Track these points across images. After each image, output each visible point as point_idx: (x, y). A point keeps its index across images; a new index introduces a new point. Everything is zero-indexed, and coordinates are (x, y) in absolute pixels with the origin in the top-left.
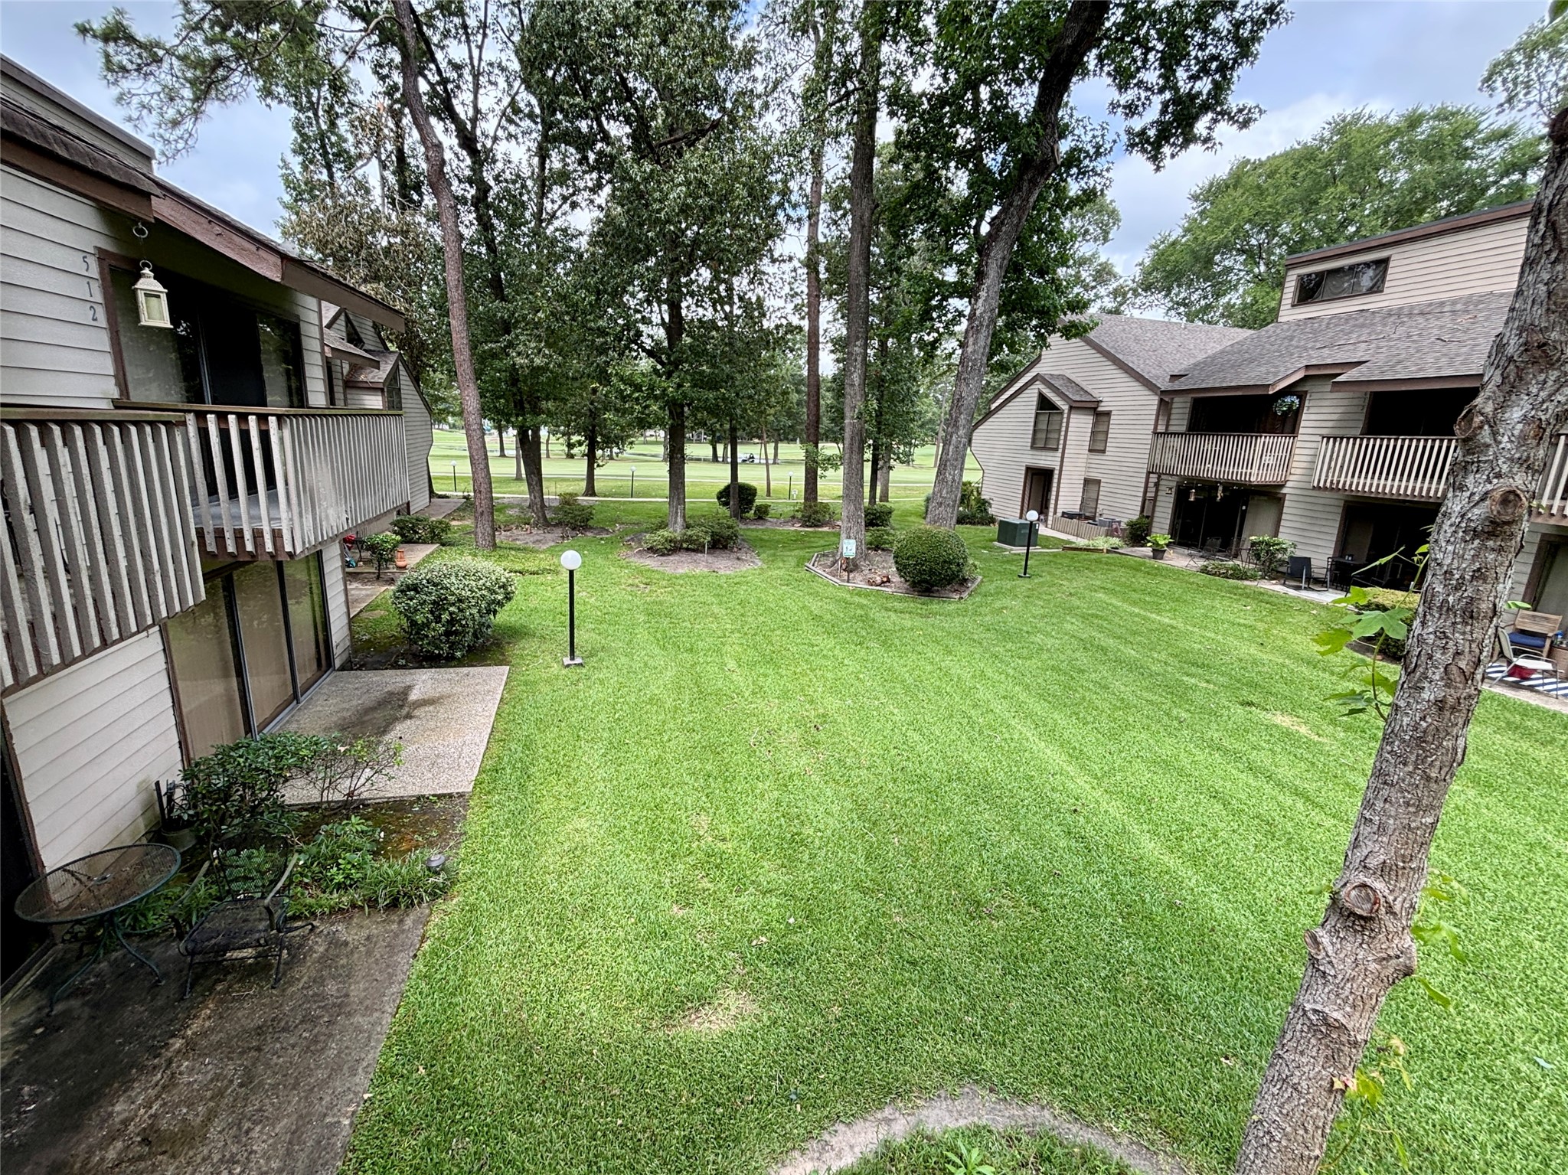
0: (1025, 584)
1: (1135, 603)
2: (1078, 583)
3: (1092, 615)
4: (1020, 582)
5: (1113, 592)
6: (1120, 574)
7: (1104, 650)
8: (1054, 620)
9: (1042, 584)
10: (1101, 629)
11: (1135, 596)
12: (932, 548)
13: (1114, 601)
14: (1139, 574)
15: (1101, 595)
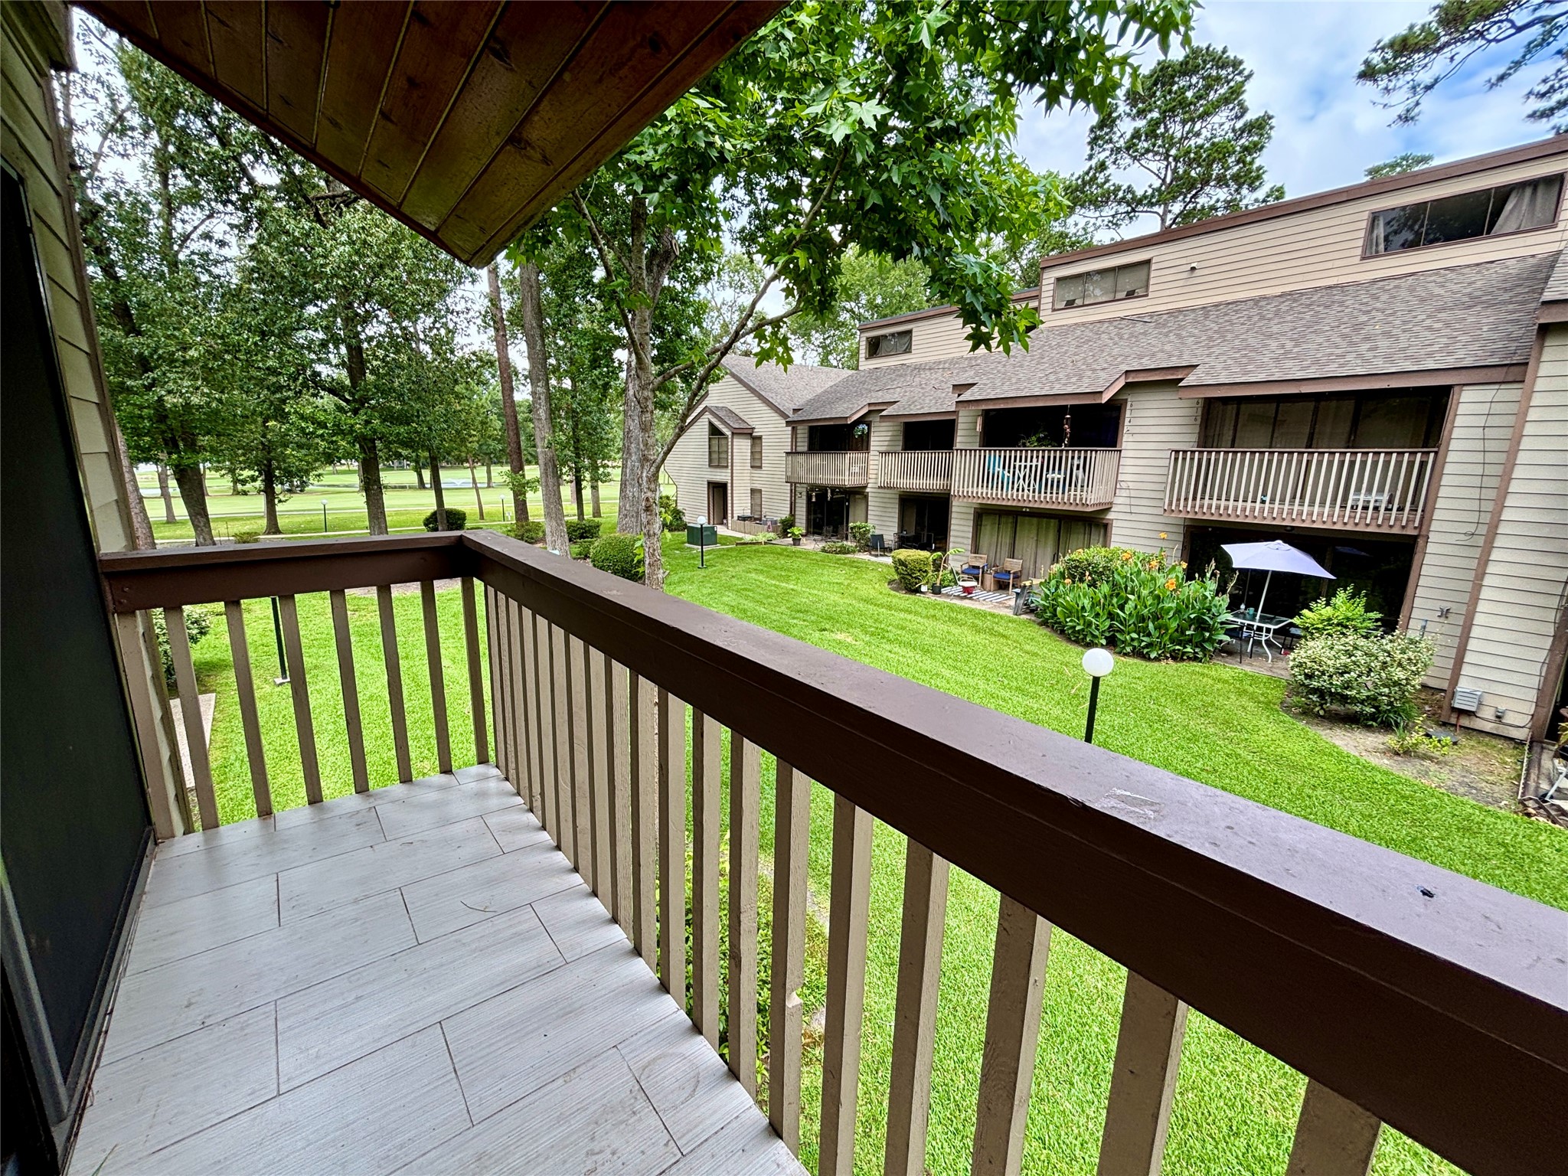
0: (702, 573)
1: (774, 578)
2: (740, 568)
3: (745, 589)
4: (699, 572)
5: (762, 572)
6: (769, 559)
7: (745, 611)
8: (717, 596)
9: (715, 571)
10: (747, 597)
11: (775, 573)
12: (620, 551)
13: (761, 578)
14: (781, 558)
15: (753, 575)
